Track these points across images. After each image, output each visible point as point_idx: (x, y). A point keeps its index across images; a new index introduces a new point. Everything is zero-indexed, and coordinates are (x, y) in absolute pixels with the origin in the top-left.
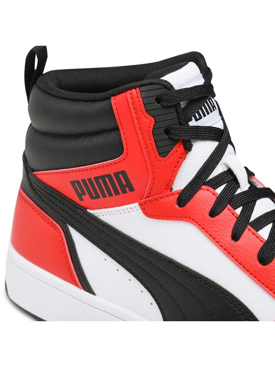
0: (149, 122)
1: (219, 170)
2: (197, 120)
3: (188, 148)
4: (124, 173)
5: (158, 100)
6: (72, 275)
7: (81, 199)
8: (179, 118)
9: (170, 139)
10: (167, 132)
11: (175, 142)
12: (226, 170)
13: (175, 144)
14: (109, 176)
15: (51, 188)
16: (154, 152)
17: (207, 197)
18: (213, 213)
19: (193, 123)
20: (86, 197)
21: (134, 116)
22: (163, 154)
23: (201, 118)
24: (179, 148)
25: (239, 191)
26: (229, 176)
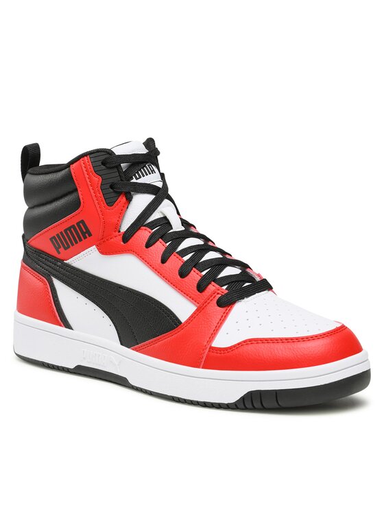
0: (97, 180)
1: (156, 216)
2: (137, 179)
3: (129, 200)
4: (82, 222)
5: (104, 163)
6: (55, 316)
7: (59, 253)
8: (120, 176)
9: (115, 192)
10: (112, 187)
11: (119, 194)
12: (162, 216)
13: (119, 196)
14: (73, 226)
15: (39, 250)
16: (103, 203)
17: (144, 234)
18: (148, 245)
19: (134, 180)
20: (62, 249)
21: (87, 176)
22: (110, 204)
23: (140, 177)
24: (123, 199)
25: (171, 231)
26: (164, 222)
